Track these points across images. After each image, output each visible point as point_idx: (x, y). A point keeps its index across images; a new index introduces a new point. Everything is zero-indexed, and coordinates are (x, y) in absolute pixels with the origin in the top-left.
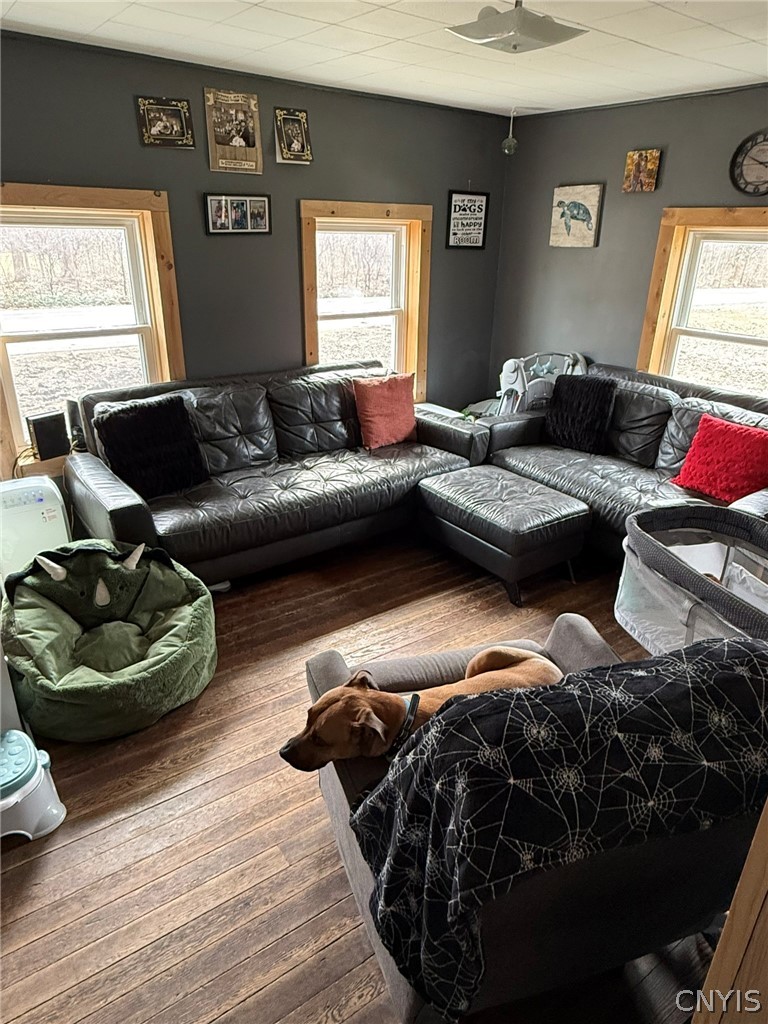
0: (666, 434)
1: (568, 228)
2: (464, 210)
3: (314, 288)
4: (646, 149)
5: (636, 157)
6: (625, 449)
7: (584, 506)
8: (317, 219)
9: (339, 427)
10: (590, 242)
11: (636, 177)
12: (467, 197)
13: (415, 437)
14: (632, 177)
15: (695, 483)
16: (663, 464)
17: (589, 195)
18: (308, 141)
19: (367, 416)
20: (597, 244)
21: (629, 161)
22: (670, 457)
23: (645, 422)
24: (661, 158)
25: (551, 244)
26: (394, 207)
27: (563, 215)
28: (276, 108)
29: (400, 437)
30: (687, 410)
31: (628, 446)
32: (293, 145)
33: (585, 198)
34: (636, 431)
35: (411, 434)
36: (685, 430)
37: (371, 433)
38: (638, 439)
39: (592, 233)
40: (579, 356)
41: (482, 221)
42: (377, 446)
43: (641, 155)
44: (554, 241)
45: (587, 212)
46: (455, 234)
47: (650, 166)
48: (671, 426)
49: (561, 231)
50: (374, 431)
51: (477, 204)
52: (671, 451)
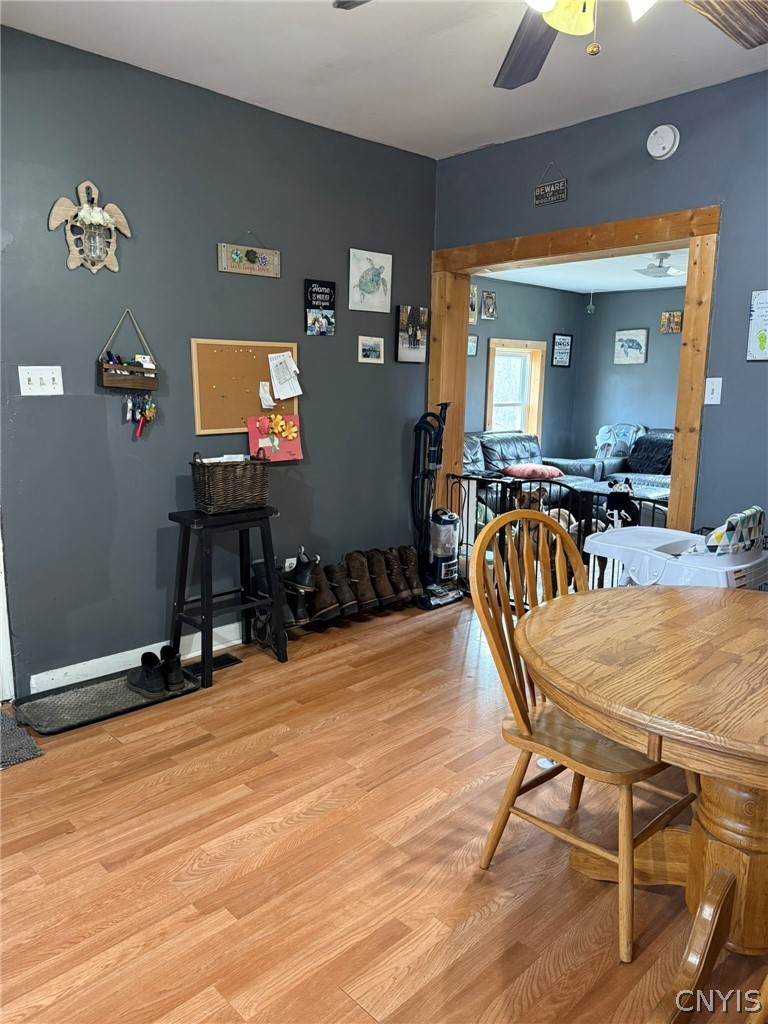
1: (626, 353)
2: (561, 344)
3: (493, 387)
4: (673, 312)
5: (667, 315)
8: (497, 349)
10: (642, 361)
11: (669, 326)
12: (562, 337)
14: (666, 325)
17: (640, 336)
20: (646, 360)
21: (663, 318)
26: (529, 342)
27: (622, 346)
33: (637, 336)
39: (643, 355)
40: (640, 426)
41: (569, 351)
43: (670, 314)
44: (616, 361)
45: (638, 344)
46: (556, 358)
47: (676, 320)
49: (621, 355)
51: (567, 341)
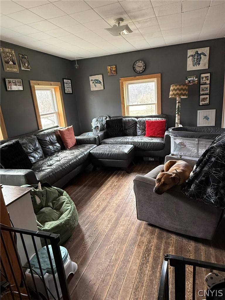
0: (137, 127)
1: (96, 86)
2: (67, 84)
3: (37, 106)
4: (112, 66)
5: (110, 67)
6: (129, 134)
7: (132, 146)
8: (35, 86)
9: (58, 145)
10: (102, 88)
11: (111, 72)
12: (67, 80)
13: (77, 144)
14: (110, 72)
15: (151, 135)
16: (139, 134)
17: (100, 78)
18: (29, 64)
19: (65, 139)
20: (104, 88)
21: (108, 69)
22: (140, 132)
23: (132, 126)
24: (116, 67)
25: (91, 90)
26: (52, 83)
27: (93, 83)
28: (19, 54)
29: (74, 144)
30: (140, 121)
31: (129, 133)
32: (26, 65)
33: (99, 78)
34: (130, 128)
35: (76, 143)
36: (142, 125)
37: (68, 144)
38: (131, 130)
39: (103, 86)
40: (107, 116)
41: (71, 86)
42: (70, 147)
43: (111, 67)
44: (92, 89)
45: (100, 81)
46: (66, 90)
47: (114, 69)
48: (138, 125)
49: (93, 87)
50: (68, 143)
51: (69, 82)
52: (140, 130)
